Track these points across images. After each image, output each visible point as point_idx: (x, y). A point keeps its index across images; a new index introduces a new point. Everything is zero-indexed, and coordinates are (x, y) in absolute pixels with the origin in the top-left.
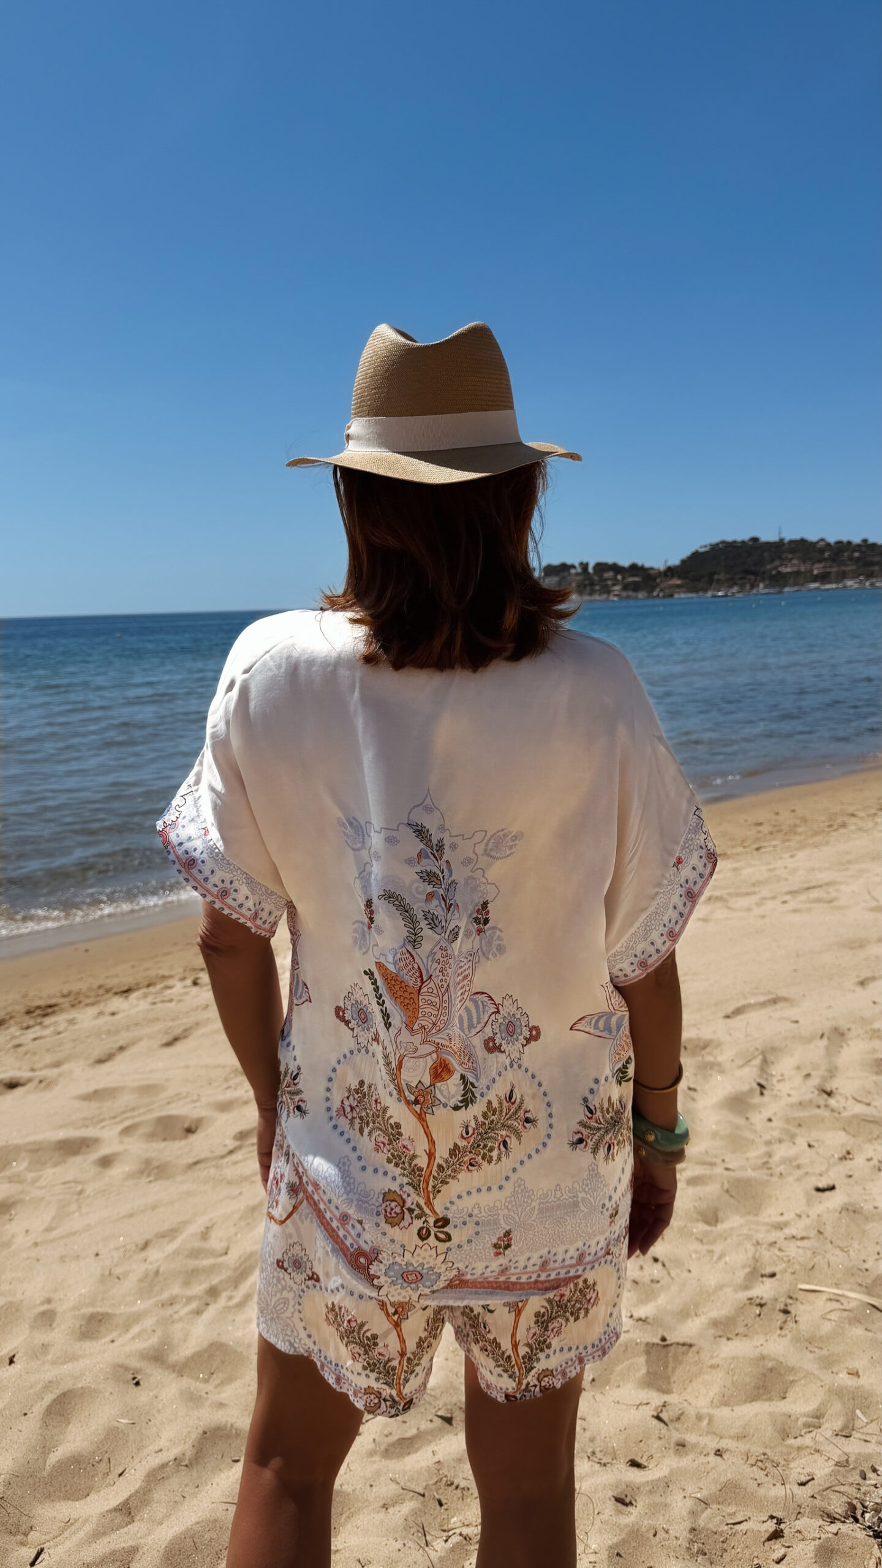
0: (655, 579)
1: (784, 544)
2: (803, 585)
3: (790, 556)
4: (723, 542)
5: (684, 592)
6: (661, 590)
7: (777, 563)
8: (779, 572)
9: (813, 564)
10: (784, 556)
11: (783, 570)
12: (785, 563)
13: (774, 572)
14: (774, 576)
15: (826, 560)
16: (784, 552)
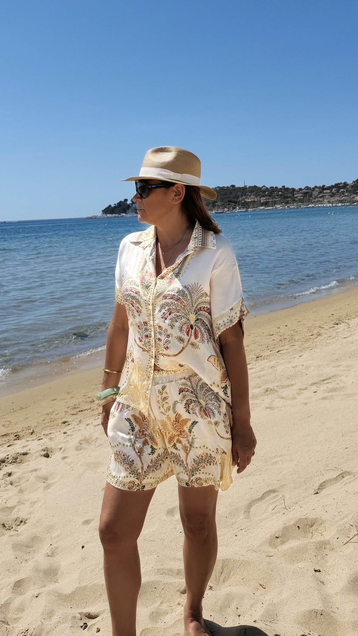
1: (247, 188)
2: (257, 208)
3: (250, 194)
4: (218, 187)
7: (244, 197)
8: (246, 201)
9: (261, 198)
10: (247, 194)
12: (248, 197)
13: (243, 201)
14: (243, 203)
15: (267, 196)
16: (247, 192)
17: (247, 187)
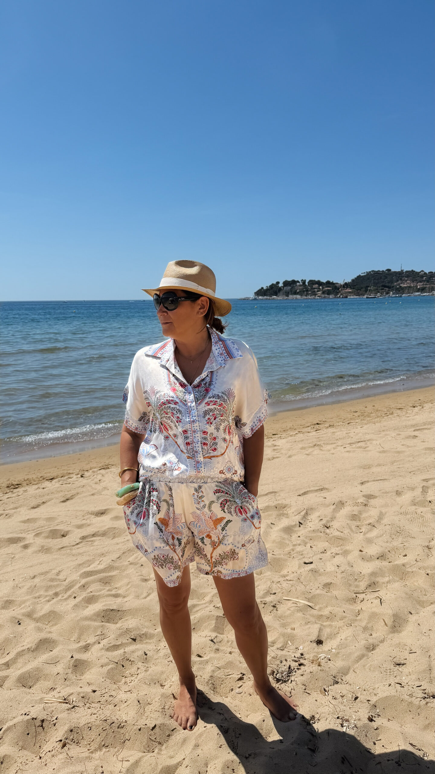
0: (339, 289)
1: (403, 273)
2: (412, 293)
3: (406, 279)
4: (373, 271)
5: (353, 296)
6: (341, 294)
7: (399, 282)
8: (401, 287)
9: (418, 283)
11: (402, 285)
12: (404, 282)
13: (398, 287)
14: (398, 289)
15: (424, 281)
16: (403, 277)
17: (404, 271)
